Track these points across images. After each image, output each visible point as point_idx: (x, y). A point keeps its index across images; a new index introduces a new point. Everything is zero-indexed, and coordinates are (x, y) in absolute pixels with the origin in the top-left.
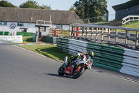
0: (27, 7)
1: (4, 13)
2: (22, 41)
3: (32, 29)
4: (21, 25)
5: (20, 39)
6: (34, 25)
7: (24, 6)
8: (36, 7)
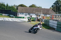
1: (22, 9)
4: (29, 14)
6: (35, 14)
7: (31, 6)
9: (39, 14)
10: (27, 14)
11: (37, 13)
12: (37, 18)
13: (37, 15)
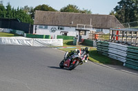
1: (45, 17)
2: (62, 45)
3: (72, 33)
4: (61, 29)
5: (61, 42)
6: (75, 28)
8: (77, 11)
9: (84, 29)
11: (79, 26)
12: (80, 37)
13: (80, 31)
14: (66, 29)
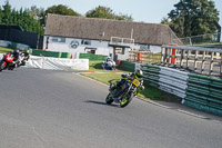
0: (97, 16)
1: (61, 24)
2: (88, 68)
3: (103, 50)
4: (86, 43)
5: (85, 64)
6: (107, 43)
7: (93, 14)
8: (111, 17)
9: (122, 44)
10: (80, 41)
11: (114, 40)
12: (116, 57)
13: (114, 47)
14: (94, 44)
